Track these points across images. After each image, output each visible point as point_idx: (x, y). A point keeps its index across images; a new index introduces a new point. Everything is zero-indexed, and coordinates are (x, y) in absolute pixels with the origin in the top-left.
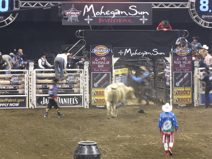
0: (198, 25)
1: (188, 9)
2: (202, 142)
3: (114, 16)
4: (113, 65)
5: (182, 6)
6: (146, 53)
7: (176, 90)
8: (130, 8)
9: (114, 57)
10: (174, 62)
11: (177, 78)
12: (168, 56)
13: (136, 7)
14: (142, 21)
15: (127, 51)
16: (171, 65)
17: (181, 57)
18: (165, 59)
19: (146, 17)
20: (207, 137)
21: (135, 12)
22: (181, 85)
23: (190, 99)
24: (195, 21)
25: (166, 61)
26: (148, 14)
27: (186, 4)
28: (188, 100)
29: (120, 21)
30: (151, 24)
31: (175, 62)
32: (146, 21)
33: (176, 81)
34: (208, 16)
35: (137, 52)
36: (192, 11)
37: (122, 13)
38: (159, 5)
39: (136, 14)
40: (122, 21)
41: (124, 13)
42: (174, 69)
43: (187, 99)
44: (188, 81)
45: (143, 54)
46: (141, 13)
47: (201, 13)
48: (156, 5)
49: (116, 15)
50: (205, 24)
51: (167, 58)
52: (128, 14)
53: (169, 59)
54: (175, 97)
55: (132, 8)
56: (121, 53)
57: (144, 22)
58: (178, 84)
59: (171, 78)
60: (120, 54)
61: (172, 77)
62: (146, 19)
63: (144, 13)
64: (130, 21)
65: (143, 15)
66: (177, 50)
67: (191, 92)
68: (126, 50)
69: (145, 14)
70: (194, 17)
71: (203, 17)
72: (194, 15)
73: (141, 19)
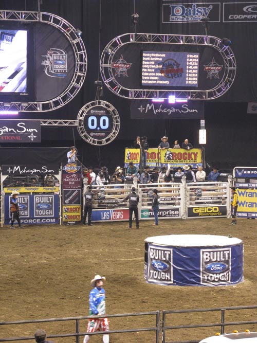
0: (87, 143)
1: (76, 127)
2: (92, 259)
3: (2, 133)
4: (2, 183)
5: (71, 123)
6: (35, 171)
7: (65, 207)
8: (18, 125)
9: (3, 174)
10: (63, 180)
11: (66, 196)
12: (58, 174)
13: (24, 124)
14: (30, 139)
15: (16, 169)
16: (60, 182)
17: (70, 174)
18: (54, 177)
19: (34, 135)
20: (97, 254)
21: (23, 129)
22: (70, 203)
23: (79, 216)
24: (84, 138)
25: (56, 179)
26: (36, 131)
27: (74, 122)
28: (78, 217)
29: (8, 138)
30: (40, 141)
31: (65, 180)
32: (34, 139)
33: (66, 198)
34: (97, 134)
35: (26, 170)
36: (81, 128)
37: (10, 130)
38: (47, 123)
39: (24, 131)
40: (10, 138)
41: (12, 130)
42: (63, 187)
43: (76, 216)
44: (77, 199)
45: (33, 172)
46: (30, 130)
47: (89, 131)
48: (45, 122)
49: (4, 132)
50: (94, 142)
51: (56, 176)
52: (16, 131)
53: (59, 177)
54: (64, 214)
55: (20, 125)
56: (10, 170)
57: (32, 139)
58: (67, 201)
59: (60, 195)
60: (8, 171)
61: (62, 194)
62: (35, 137)
63: (32, 130)
64: (18, 138)
65: (31, 132)
66: (66, 168)
67: (80, 209)
68: (15, 167)
69: (34, 131)
70: (83, 135)
71: (92, 134)
72: (82, 132)
73: (30, 137)
